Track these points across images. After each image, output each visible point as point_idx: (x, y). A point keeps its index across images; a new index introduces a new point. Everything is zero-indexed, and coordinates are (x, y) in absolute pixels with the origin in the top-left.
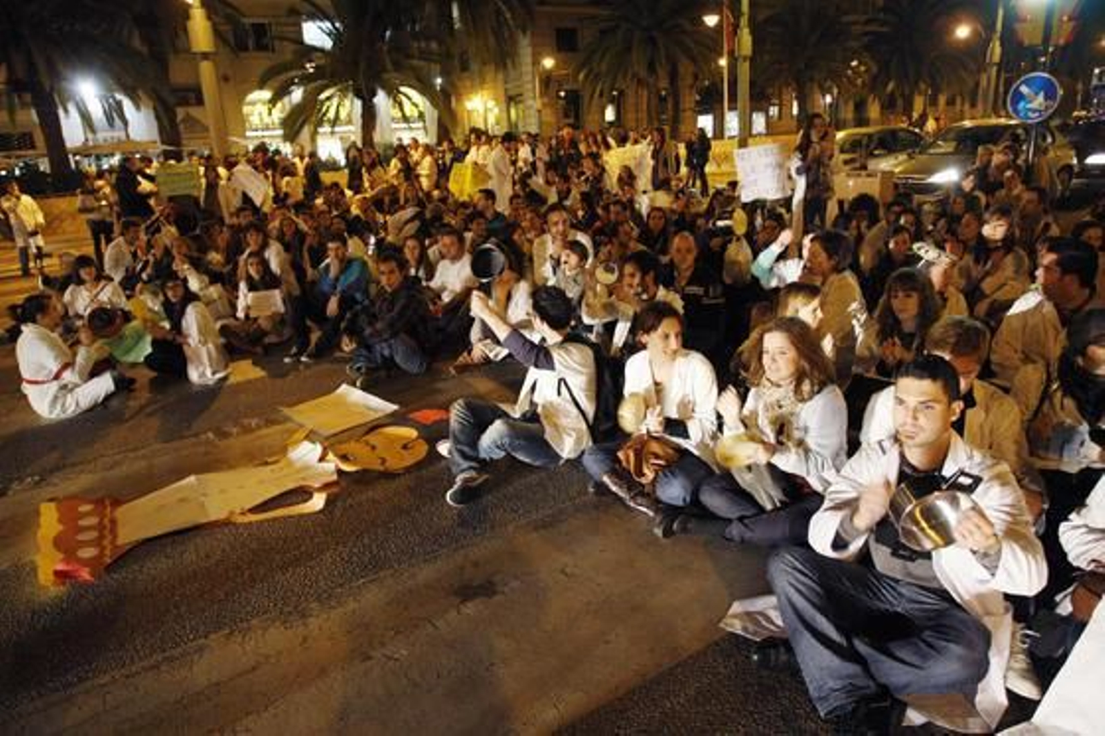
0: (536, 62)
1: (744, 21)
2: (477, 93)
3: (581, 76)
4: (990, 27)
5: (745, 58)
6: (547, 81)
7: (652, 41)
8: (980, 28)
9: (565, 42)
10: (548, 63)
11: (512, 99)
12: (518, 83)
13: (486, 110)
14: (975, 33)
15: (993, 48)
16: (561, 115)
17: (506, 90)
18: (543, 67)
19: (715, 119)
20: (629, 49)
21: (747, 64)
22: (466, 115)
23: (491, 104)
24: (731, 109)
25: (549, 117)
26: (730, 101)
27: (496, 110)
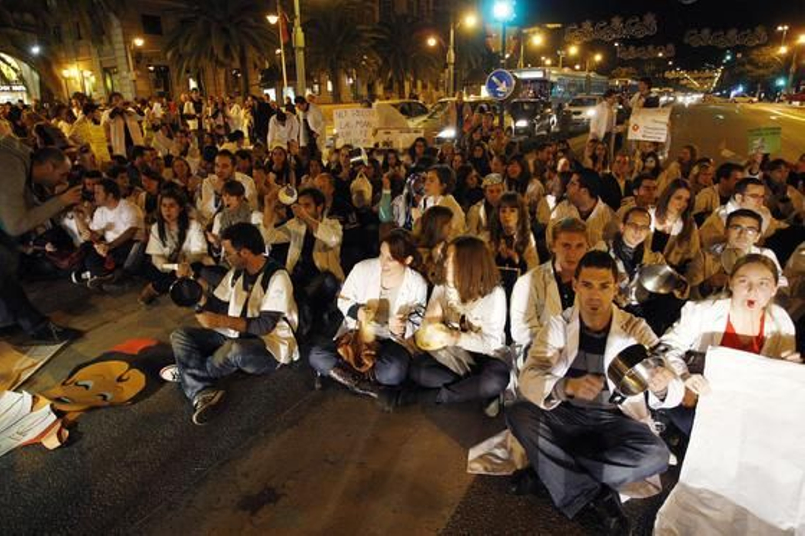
0: (127, 42)
1: (297, 22)
2: (72, 63)
3: (169, 55)
4: (447, 39)
5: (300, 48)
6: (139, 57)
7: (225, 31)
8: (442, 40)
9: (151, 26)
10: (139, 42)
11: (107, 71)
12: (113, 57)
13: (83, 78)
14: (439, 44)
15: (450, 55)
16: (152, 86)
17: (101, 62)
18: (135, 45)
19: (276, 92)
20: (208, 35)
21: (302, 53)
22: (63, 82)
23: (87, 73)
24: (289, 85)
25: (142, 86)
26: (288, 79)
27: (93, 79)
